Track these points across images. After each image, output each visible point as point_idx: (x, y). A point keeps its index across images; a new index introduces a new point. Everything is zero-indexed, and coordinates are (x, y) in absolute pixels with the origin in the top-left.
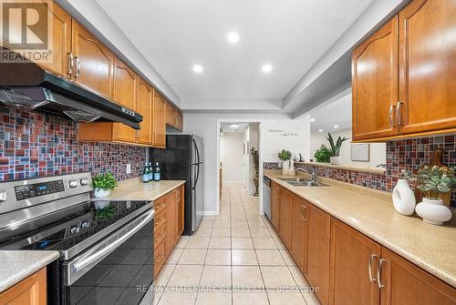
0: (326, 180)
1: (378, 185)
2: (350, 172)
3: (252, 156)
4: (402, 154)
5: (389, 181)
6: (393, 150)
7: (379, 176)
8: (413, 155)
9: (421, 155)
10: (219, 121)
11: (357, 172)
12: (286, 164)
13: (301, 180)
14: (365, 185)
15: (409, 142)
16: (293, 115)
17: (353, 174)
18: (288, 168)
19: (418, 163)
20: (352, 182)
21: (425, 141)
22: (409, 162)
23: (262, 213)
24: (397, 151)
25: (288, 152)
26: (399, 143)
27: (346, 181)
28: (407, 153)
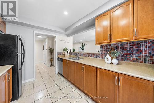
0: (82, 57)
1: (98, 57)
2: (90, 54)
3: (49, 50)
4: (104, 48)
5: (101, 56)
6: (102, 47)
7: (98, 54)
8: (107, 48)
9: (109, 48)
10: (35, 32)
11: (92, 54)
12: (66, 53)
13: (73, 58)
14: (94, 57)
15: (106, 45)
16: (68, 35)
17: (91, 54)
18: (67, 54)
19: (108, 50)
20: (90, 57)
21: (110, 45)
22: (106, 50)
23: (57, 73)
24: (103, 47)
25: (67, 48)
26: (104, 45)
27: (89, 57)
28: (106, 48)
